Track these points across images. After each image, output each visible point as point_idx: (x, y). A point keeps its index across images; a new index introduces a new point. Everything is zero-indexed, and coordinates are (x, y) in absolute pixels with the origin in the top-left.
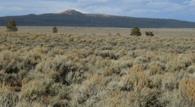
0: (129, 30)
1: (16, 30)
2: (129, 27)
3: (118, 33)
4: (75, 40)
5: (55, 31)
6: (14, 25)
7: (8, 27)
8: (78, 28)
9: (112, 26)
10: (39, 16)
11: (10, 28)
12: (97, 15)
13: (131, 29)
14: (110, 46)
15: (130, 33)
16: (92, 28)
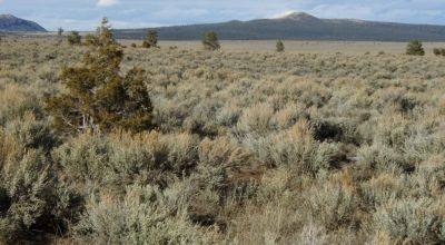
0: (404, 46)
1: (218, 46)
2: (404, 41)
3: (380, 50)
4: (328, 63)
5: (280, 48)
6: (215, 39)
7: (205, 43)
8: (311, 43)
9: (367, 39)
10: (247, 23)
11: (209, 44)
12: (343, 21)
13: (406, 43)
14: (388, 73)
15: (405, 51)
16: (336, 43)
